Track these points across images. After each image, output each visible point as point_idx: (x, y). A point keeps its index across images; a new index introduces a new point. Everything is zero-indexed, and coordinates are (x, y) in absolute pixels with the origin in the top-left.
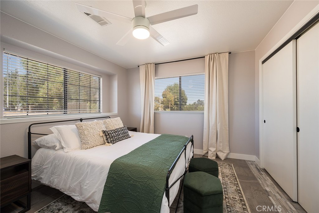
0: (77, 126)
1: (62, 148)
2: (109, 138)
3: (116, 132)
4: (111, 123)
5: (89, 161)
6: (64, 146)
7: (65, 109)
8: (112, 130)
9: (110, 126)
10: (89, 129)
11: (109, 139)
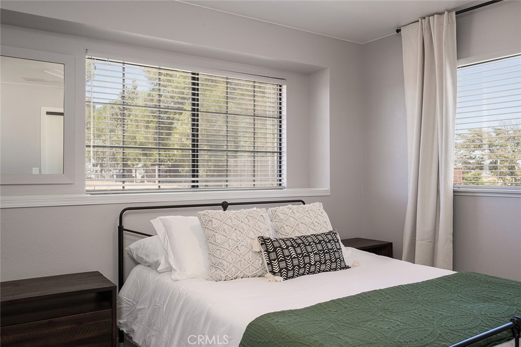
0: (200, 219)
1: (170, 269)
2: (274, 260)
3: (299, 245)
4: (291, 219)
5: (210, 308)
6: (174, 267)
7: (193, 176)
8: (288, 239)
9: (286, 227)
10: (227, 231)
11: (275, 263)
